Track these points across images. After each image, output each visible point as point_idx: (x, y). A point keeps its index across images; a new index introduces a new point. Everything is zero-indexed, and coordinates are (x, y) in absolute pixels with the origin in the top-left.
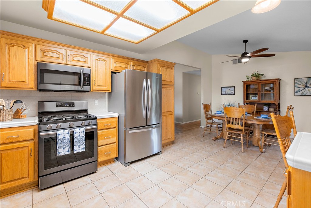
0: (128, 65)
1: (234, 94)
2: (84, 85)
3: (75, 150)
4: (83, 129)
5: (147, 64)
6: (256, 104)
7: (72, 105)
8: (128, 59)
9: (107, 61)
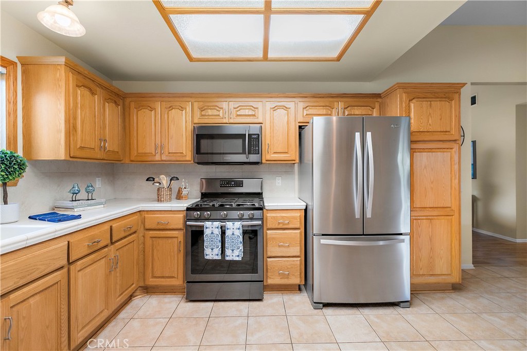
0: (333, 109)
2: (249, 153)
3: (227, 256)
4: (238, 224)
5: (379, 100)
7: (240, 184)
8: (332, 97)
9: (290, 108)
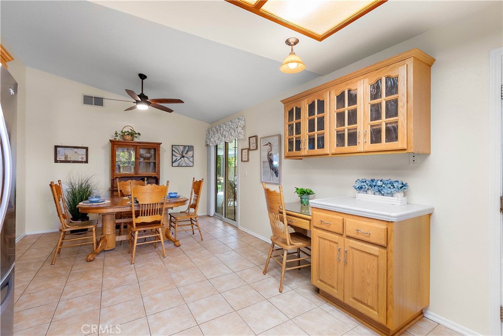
1: (87, 162)
6: (146, 179)
